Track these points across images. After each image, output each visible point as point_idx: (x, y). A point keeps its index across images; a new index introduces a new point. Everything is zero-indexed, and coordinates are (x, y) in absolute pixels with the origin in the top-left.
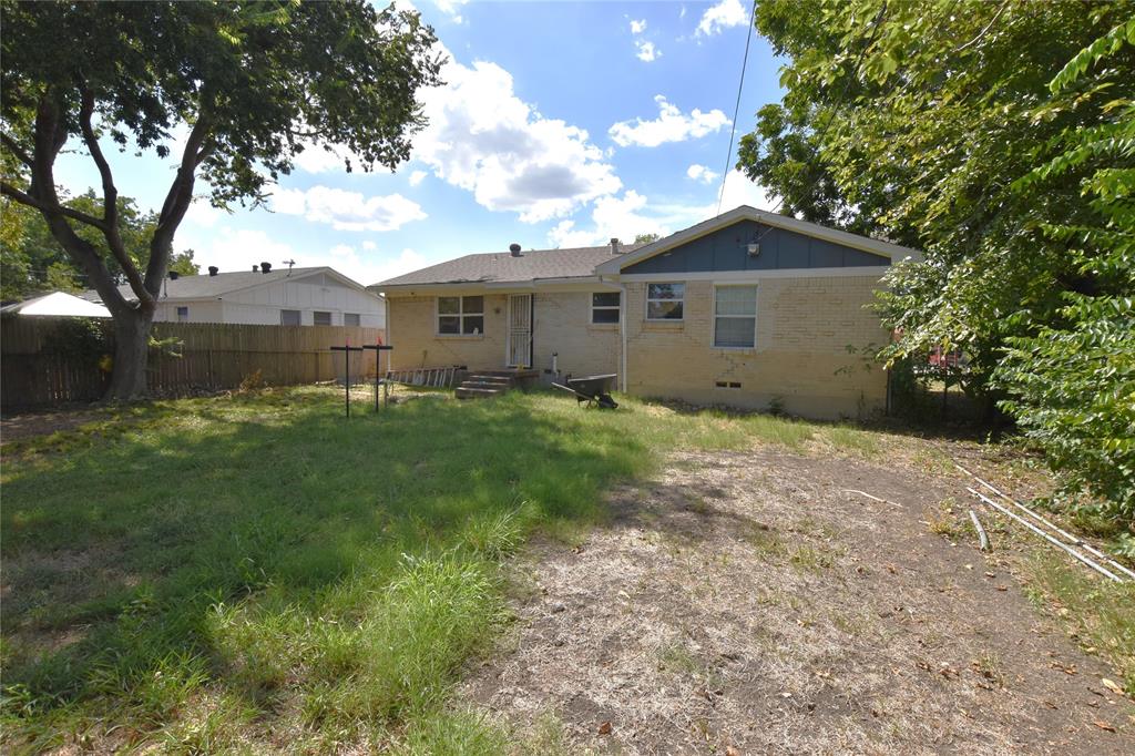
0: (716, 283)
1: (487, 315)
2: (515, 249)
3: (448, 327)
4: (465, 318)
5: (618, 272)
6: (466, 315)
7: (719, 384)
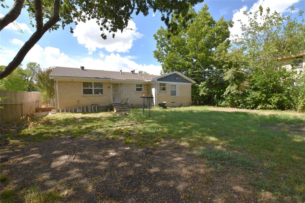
0: (171, 84)
1: (104, 88)
2: (83, 68)
3: (87, 92)
4: (94, 89)
5: (157, 80)
6: (94, 88)
7: (172, 103)
